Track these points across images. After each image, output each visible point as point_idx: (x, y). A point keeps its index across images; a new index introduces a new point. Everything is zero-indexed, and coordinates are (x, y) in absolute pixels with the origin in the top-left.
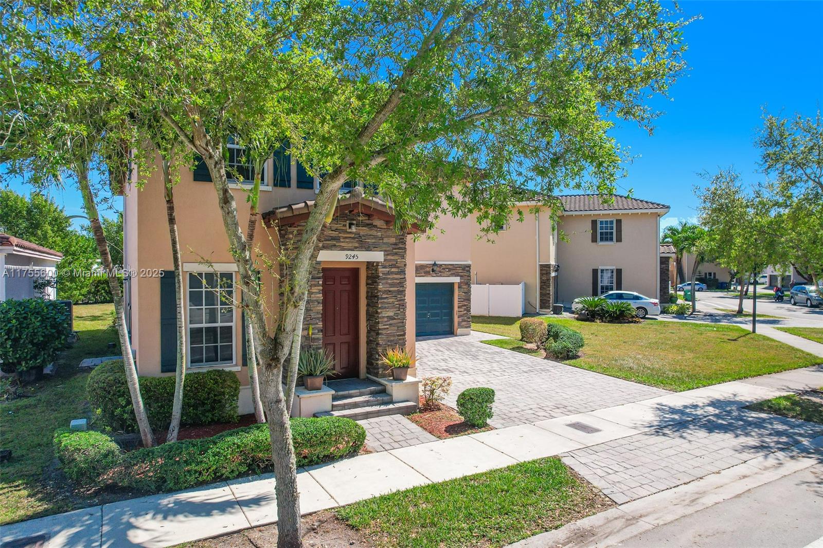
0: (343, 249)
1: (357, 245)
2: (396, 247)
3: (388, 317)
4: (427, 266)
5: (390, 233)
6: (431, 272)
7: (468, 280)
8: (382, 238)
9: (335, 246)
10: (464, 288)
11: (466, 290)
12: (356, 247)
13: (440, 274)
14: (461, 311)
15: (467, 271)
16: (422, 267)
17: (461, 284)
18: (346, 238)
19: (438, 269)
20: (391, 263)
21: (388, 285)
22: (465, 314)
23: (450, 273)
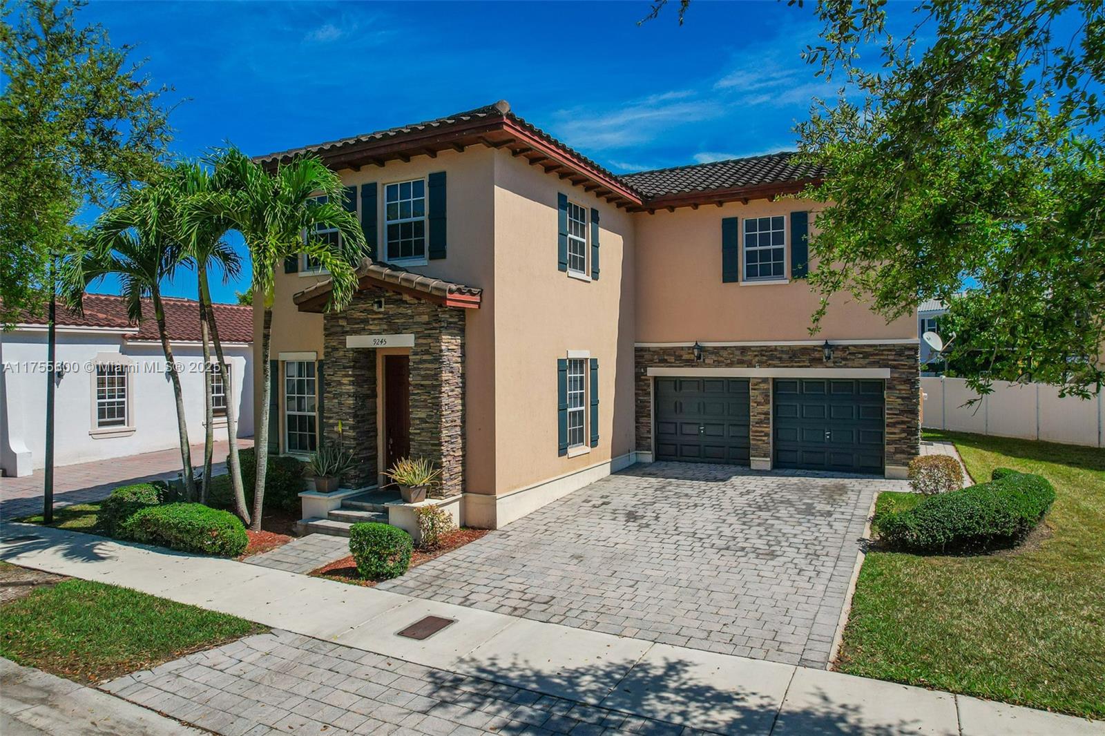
0: (371, 333)
1: (385, 327)
2: (429, 326)
3: (419, 418)
4: (814, 349)
5: (421, 309)
6: (824, 360)
7: (911, 373)
8: (412, 317)
9: (364, 329)
10: (900, 390)
11: (904, 394)
12: (384, 330)
13: (844, 362)
14: (894, 433)
15: (909, 357)
16: (805, 350)
17: (895, 382)
18: (374, 319)
19: (839, 354)
20: (423, 349)
21: (419, 378)
22: (903, 439)
23: (867, 361)
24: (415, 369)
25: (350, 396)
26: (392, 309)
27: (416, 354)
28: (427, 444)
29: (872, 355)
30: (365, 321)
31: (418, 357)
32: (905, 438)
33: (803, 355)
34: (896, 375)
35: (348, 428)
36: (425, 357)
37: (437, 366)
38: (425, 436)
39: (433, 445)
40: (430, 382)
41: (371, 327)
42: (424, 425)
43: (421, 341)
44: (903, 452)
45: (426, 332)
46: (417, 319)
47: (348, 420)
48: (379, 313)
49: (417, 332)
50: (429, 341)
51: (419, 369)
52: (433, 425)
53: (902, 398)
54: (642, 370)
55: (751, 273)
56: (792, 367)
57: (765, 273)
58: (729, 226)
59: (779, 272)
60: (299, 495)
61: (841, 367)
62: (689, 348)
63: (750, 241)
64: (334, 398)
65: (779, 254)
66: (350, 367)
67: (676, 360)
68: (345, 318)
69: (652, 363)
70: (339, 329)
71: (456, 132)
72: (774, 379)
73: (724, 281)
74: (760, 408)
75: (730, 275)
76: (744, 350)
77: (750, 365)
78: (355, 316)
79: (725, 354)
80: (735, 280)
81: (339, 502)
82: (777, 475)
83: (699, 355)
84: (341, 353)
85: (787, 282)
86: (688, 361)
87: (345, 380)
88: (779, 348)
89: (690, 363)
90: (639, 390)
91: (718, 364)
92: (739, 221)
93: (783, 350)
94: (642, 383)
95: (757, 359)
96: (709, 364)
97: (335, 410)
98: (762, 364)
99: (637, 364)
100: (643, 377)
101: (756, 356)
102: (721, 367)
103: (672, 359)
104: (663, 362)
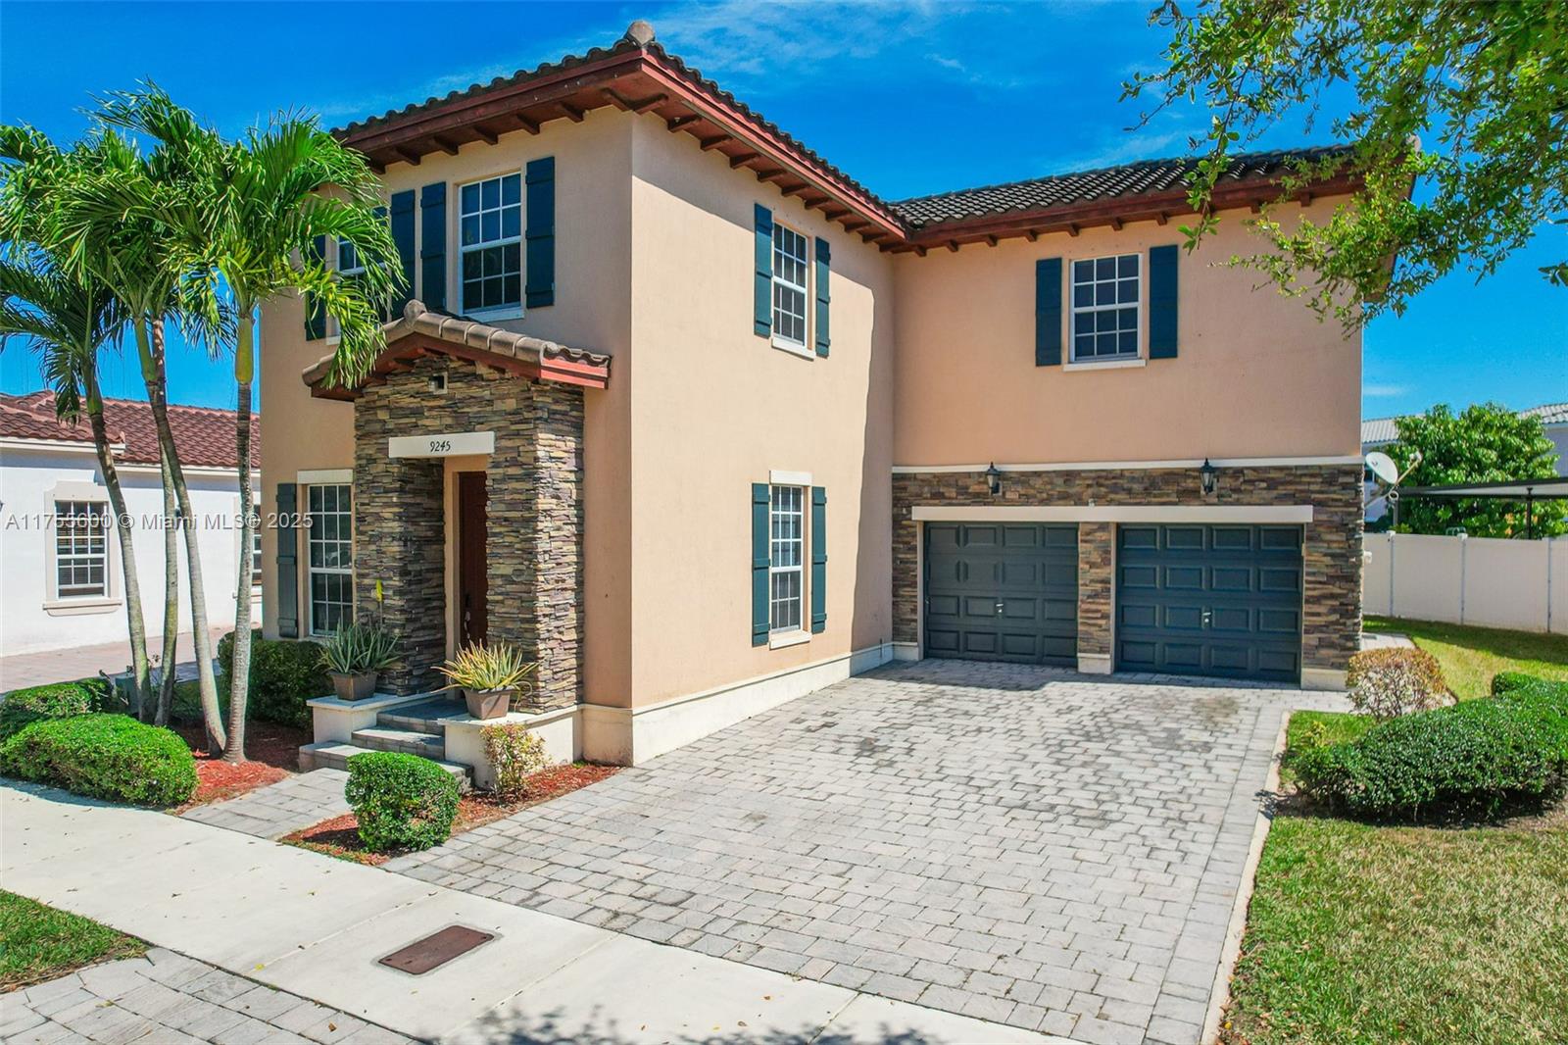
0: (427, 432)
1: (449, 421)
2: (517, 418)
3: (502, 576)
4: (1186, 473)
5: (505, 388)
6: (1203, 492)
7: (1350, 514)
8: (490, 402)
9: (416, 426)
10: (1329, 542)
11: (1336, 548)
12: (448, 426)
13: (1235, 496)
14: (1318, 614)
15: (1345, 487)
16: (1170, 476)
17: (1321, 529)
18: (431, 408)
19: (1227, 482)
20: (509, 456)
21: (502, 507)
22: (1333, 623)
23: (1275, 493)
24: (495, 491)
25: (394, 539)
26: (459, 390)
27: (496, 465)
28: (513, 620)
29: (1282, 484)
30: (417, 412)
31: (500, 471)
32: (1336, 623)
33: (1167, 483)
34: (1324, 517)
35: (390, 593)
36: (511, 471)
37: (529, 486)
38: (510, 607)
39: (528, 621)
40: (519, 514)
41: (427, 422)
42: (509, 588)
43: (504, 443)
44: (1332, 645)
45: (513, 427)
46: (499, 406)
47: (390, 579)
48: (440, 397)
49: (497, 429)
50: (517, 442)
51: (502, 491)
52: (523, 588)
53: (1333, 556)
54: (904, 511)
55: (1083, 350)
56: (1149, 504)
57: (1106, 349)
58: (1048, 272)
59: (1129, 346)
60: (309, 703)
61: (1231, 504)
62: (980, 474)
63: (1082, 296)
64: (370, 542)
65: (1130, 317)
66: (394, 491)
67: (958, 494)
68: (386, 407)
69: (920, 499)
70: (378, 426)
71: (565, 81)
72: (1119, 525)
73: (1038, 364)
74: (1096, 572)
75: (1047, 353)
76: (1069, 476)
77: (1080, 502)
78: (402, 404)
79: (1038, 483)
80: (1057, 361)
81: (372, 717)
82: (1120, 681)
83: (997, 485)
84: (381, 467)
85: (1142, 363)
86: (977, 495)
87: (387, 513)
88: (1127, 474)
89: (979, 499)
90: (899, 542)
91: (1026, 500)
92: (1065, 263)
93: (1134, 476)
94: (902, 532)
95: (1090, 491)
96: (1012, 500)
97: (372, 563)
98: (1099, 499)
99: (897, 501)
100: (904, 522)
101: (1089, 486)
102: (1031, 504)
103: (952, 492)
104: (939, 498)
